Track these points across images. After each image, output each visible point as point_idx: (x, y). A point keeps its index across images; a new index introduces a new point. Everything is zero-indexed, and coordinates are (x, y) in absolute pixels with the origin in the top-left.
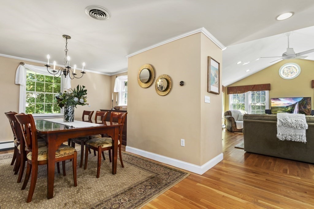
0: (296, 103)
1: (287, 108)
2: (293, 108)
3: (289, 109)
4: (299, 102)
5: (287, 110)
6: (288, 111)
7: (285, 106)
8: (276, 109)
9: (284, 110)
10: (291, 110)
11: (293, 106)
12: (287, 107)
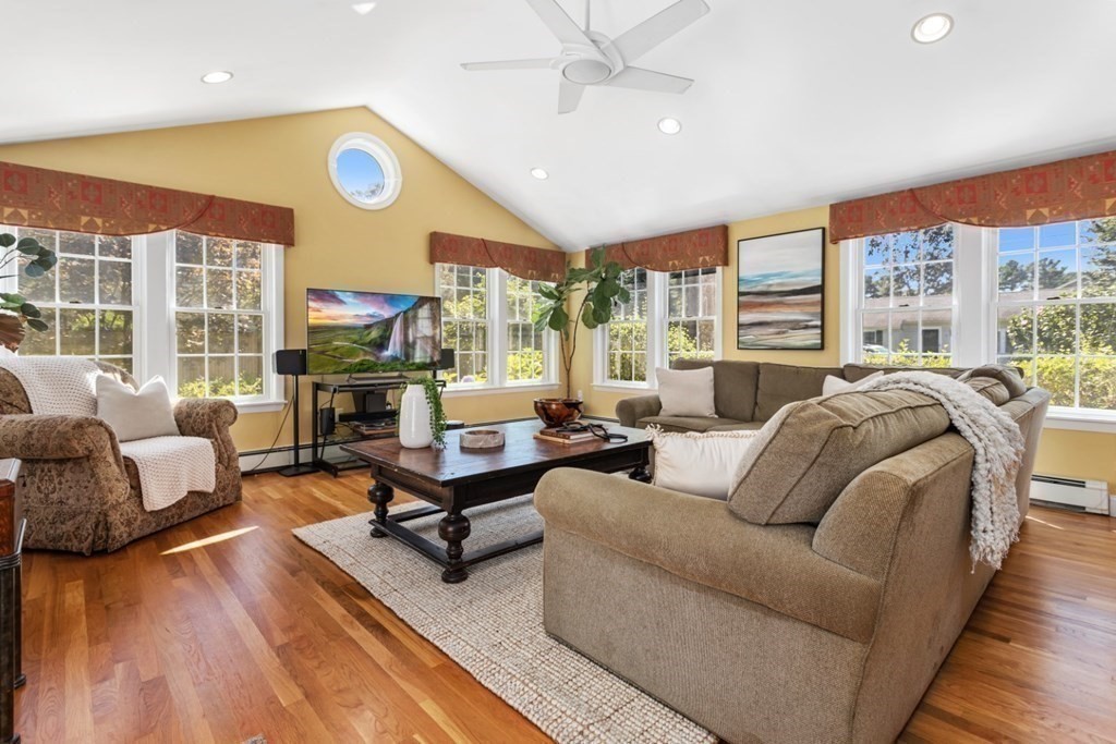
0: (397, 315)
1: (366, 332)
2: (385, 331)
3: (374, 334)
4: (405, 312)
5: (368, 339)
6: (370, 343)
7: (362, 323)
8: (327, 336)
9: (355, 337)
10: (381, 337)
11: (388, 324)
12: (368, 327)
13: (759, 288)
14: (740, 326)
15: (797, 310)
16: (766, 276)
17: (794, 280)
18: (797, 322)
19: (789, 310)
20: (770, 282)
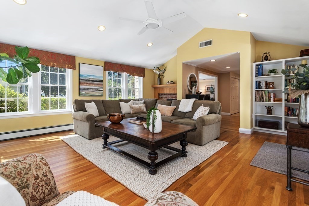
13: (87, 79)
14: (79, 89)
15: (97, 86)
16: (89, 76)
17: (96, 78)
18: (97, 89)
19: (95, 86)
20: (90, 77)
